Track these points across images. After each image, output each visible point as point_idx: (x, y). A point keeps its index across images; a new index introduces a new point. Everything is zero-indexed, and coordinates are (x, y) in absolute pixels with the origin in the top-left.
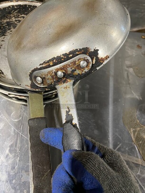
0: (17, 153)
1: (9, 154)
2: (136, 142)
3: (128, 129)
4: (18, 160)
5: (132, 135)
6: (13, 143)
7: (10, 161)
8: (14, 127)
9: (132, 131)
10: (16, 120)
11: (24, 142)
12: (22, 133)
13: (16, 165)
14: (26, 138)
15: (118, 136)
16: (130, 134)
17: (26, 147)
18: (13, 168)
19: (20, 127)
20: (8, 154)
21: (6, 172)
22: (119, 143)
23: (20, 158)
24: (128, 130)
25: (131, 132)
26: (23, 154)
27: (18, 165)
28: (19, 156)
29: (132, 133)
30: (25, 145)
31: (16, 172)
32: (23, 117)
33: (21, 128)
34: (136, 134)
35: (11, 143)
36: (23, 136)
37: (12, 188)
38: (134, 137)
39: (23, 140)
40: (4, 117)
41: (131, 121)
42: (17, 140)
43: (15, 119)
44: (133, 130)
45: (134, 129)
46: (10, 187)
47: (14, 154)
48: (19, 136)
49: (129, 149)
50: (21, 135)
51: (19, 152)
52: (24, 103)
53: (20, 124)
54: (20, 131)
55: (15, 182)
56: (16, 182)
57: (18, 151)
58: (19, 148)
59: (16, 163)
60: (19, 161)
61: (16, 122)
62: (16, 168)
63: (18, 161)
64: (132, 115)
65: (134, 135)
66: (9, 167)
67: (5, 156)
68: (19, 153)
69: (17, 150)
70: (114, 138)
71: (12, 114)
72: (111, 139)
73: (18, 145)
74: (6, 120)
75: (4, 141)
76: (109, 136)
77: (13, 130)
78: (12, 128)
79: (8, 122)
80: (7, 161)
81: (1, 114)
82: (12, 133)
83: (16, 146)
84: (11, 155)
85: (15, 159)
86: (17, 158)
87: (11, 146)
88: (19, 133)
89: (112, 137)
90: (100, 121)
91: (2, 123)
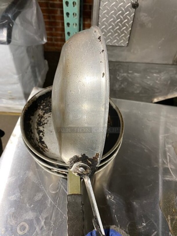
0: (51, 227)
1: (44, 226)
2: (174, 232)
3: (165, 216)
4: (51, 234)
5: (169, 223)
6: (49, 216)
7: (44, 234)
8: (51, 199)
9: (169, 218)
10: (54, 192)
11: (59, 215)
12: (57, 206)
14: (61, 212)
15: (154, 222)
16: (167, 221)
17: (60, 222)
20: (43, 226)
22: (153, 231)
23: (53, 232)
24: (165, 217)
25: (168, 220)
26: (56, 228)
28: (53, 230)
29: (170, 221)
30: (59, 220)
32: (60, 190)
33: (57, 200)
34: (174, 223)
35: (47, 215)
36: (59, 209)
38: (171, 226)
39: (58, 213)
40: (43, 187)
41: (169, 207)
42: (52, 212)
43: (53, 191)
44: (170, 218)
45: (171, 217)
47: (48, 227)
48: (55, 210)
50: (57, 208)
51: (53, 225)
52: (63, 176)
53: (57, 197)
54: (56, 203)
57: (52, 224)
58: (54, 221)
61: (53, 194)
64: (170, 201)
65: (172, 223)
67: (40, 227)
68: (53, 227)
69: (51, 224)
70: (149, 224)
71: (51, 186)
72: (146, 225)
73: (53, 218)
74: (45, 190)
75: (41, 212)
76: (144, 221)
77: (50, 202)
78: (49, 200)
79: (46, 193)
80: (42, 233)
81: (41, 185)
82: (48, 205)
83: (51, 219)
84: (46, 227)
85: (49, 232)
86: (51, 231)
87: (46, 219)
88: (55, 205)
89: (147, 223)
90: (135, 203)
91: (41, 194)
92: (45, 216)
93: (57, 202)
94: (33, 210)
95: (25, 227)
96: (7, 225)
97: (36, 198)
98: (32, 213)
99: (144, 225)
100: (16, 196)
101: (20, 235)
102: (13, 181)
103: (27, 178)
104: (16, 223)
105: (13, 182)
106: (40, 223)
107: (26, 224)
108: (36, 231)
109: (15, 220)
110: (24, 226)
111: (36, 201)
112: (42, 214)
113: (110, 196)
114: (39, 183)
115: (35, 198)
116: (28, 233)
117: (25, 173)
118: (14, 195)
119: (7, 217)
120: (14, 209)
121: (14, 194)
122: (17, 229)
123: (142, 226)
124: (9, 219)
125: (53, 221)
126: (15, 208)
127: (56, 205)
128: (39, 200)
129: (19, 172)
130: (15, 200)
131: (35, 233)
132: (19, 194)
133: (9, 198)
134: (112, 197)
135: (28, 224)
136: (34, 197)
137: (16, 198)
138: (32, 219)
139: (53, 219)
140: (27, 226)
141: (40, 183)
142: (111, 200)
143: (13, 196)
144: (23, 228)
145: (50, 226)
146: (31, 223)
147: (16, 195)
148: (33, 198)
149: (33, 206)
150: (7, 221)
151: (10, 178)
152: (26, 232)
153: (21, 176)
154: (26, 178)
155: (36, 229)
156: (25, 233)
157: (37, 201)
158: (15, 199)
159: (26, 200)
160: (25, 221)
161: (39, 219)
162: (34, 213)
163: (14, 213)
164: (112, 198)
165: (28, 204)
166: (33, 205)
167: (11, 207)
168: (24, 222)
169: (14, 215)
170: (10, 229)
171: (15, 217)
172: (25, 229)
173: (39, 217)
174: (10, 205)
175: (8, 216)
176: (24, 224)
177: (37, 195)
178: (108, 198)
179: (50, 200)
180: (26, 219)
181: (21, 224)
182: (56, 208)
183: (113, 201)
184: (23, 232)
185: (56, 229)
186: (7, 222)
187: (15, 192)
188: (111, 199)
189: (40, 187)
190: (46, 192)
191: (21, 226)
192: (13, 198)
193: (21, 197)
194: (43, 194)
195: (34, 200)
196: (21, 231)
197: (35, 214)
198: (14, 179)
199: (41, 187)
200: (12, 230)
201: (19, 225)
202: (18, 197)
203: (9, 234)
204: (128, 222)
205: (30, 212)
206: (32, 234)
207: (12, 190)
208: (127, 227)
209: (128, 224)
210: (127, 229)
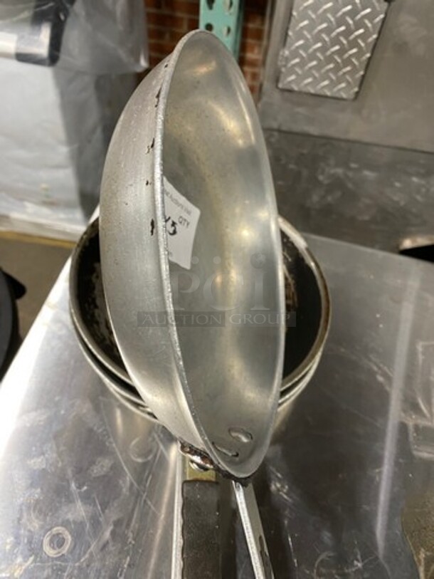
0: (127, 545)
1: (111, 543)
3: (412, 549)
4: (127, 562)
5: (421, 570)
6: (124, 517)
7: (110, 561)
8: (132, 475)
9: (422, 556)
10: (140, 460)
12: (147, 496)
13: (121, 575)
15: (384, 563)
16: (418, 564)
17: (150, 535)
19: (145, 477)
20: (107, 542)
23: (131, 559)
25: (419, 561)
26: (140, 550)
28: (131, 553)
29: (423, 563)
30: (149, 529)
32: (155, 456)
33: (147, 481)
35: (120, 515)
36: (149, 503)
38: (426, 576)
39: (147, 514)
40: (114, 445)
41: (425, 528)
42: (133, 510)
43: (140, 456)
44: (426, 555)
45: (428, 554)
47: (119, 545)
48: (140, 504)
50: (145, 501)
51: (133, 542)
53: (147, 472)
54: (142, 488)
57: (130, 540)
58: (135, 532)
59: (120, 569)
60: (129, 565)
61: (138, 463)
63: (126, 566)
64: (429, 512)
65: (426, 570)
67: (101, 544)
68: (131, 546)
69: (128, 538)
70: (371, 566)
71: (134, 443)
72: (363, 566)
73: (132, 525)
74: (118, 453)
75: (105, 506)
76: (359, 557)
77: (128, 484)
78: (128, 479)
79: (122, 460)
80: (103, 559)
81: (109, 437)
82: (124, 490)
83: (128, 525)
84: (113, 546)
85: (120, 559)
86: (126, 557)
87: (117, 523)
88: (142, 493)
89: (366, 561)
90: (339, 508)
91: (107, 461)
92: (114, 517)
93: (145, 487)
94: (86, 498)
95: (64, 539)
96: (21, 529)
97: (95, 471)
98: (82, 506)
99: (357, 566)
100: (47, 460)
101: (48, 557)
102: (40, 421)
104: (42, 527)
105: (42, 423)
106: (100, 534)
107: (67, 533)
108: (89, 551)
109: (41, 520)
110: (61, 536)
111: (94, 478)
112: (107, 511)
113: (278, 485)
114: (105, 433)
115: (93, 471)
116: (70, 556)
117: (73, 405)
118: (42, 457)
119: (21, 509)
120: (39, 490)
121: (43, 454)
122: (42, 541)
123: (354, 570)
124: (25, 514)
125: (132, 532)
126: (42, 489)
127: (144, 492)
128: (104, 476)
129: (57, 399)
130: (43, 469)
131: (87, 556)
132: (55, 455)
133: (28, 463)
134: (283, 487)
135: (70, 533)
136: (91, 468)
137: (47, 464)
138: (81, 522)
139: (134, 528)
140: (69, 538)
141: (108, 434)
142: (281, 496)
143: (40, 460)
144: (58, 542)
145: (125, 543)
146: (78, 530)
147: (47, 455)
148: (88, 469)
149: (85, 488)
150: (19, 519)
151: (33, 414)
152: (64, 552)
153: (62, 412)
154: (75, 417)
155: (89, 547)
156: (63, 555)
157: (98, 478)
158: (44, 466)
159: (69, 472)
160: (66, 524)
161: (99, 523)
162: (88, 506)
163: (37, 501)
164: (285, 491)
165: (75, 481)
166: (88, 486)
167: (32, 485)
168: (62, 525)
169: (38, 507)
170: (26, 541)
171: (40, 511)
172: (62, 546)
173: (101, 519)
174: (29, 482)
175: (24, 508)
176: (60, 532)
177: (97, 463)
178: (273, 488)
179: (129, 478)
180: (68, 521)
181: (55, 530)
182: (143, 500)
183: (285, 497)
184: (58, 550)
185: (138, 552)
186: (21, 522)
187: (44, 449)
188: (281, 493)
189: (107, 444)
190: (120, 457)
191: (54, 535)
192: (37, 463)
193: (58, 462)
194: (112, 463)
195: (90, 475)
196: (53, 548)
197: (90, 508)
198: (45, 417)
199: (109, 443)
200: (30, 542)
201: (49, 532)
202: (50, 462)
203: (22, 553)
204: (319, 555)
205: (79, 504)
206: (79, 559)
207: (38, 444)
208: (316, 565)
209: (319, 560)
210: (315, 571)
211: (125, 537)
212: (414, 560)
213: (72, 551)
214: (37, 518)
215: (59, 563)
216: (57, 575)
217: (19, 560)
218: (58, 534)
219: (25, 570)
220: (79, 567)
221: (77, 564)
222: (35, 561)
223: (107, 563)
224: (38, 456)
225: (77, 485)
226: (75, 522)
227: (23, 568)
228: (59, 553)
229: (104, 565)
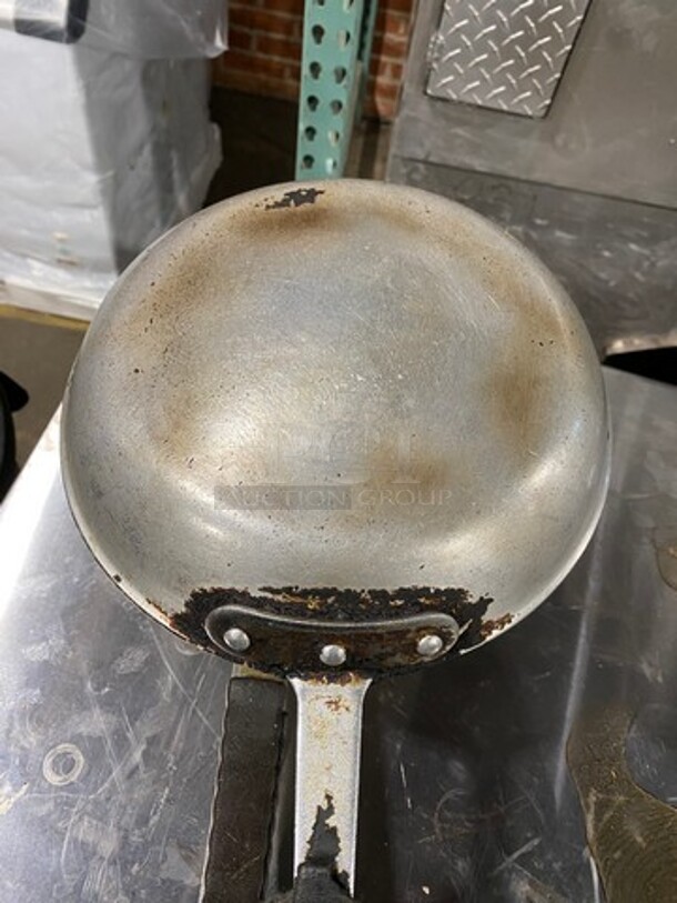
0: (165, 772)
1: (142, 768)
2: (601, 848)
3: (578, 788)
4: (165, 796)
5: (590, 818)
6: (162, 731)
7: (140, 794)
8: (177, 675)
9: (592, 799)
10: (188, 653)
11: (199, 737)
12: (197, 704)
13: (155, 813)
14: (206, 727)
15: (535, 805)
16: (584, 809)
17: (200, 759)
18: (143, 820)
19: (195, 678)
20: (137, 767)
21: (119, 829)
22: (529, 835)
23: (170, 792)
24: (577, 791)
25: (587, 805)
26: (185, 780)
27: (161, 816)
28: (171, 783)
29: (592, 810)
30: (198, 751)
31: (149, 839)
33: (197, 683)
34: (607, 816)
35: (157, 729)
36: (200, 714)
37: (123, 889)
38: (596, 828)
39: (196, 729)
40: (151, 630)
41: (599, 760)
42: (176, 722)
43: (187, 647)
44: (598, 798)
45: (601, 796)
46: (121, 886)
47: (155, 771)
48: (186, 715)
49: (563, 869)
50: (194, 712)
51: (175, 768)
53: (199, 670)
54: (191, 693)
55: (138, 872)
56: (142, 873)
57: (170, 765)
58: (179, 753)
59: (155, 805)
60: (168, 800)
61: (186, 656)
62: (152, 822)
63: (162, 801)
64: (608, 738)
65: (598, 818)
66: (131, 815)
67: (128, 769)
68: (172, 773)
69: (168, 762)
70: (518, 811)
72: (506, 811)
73: (174, 744)
74: (157, 642)
75: (135, 716)
76: (501, 798)
77: (170, 686)
78: (170, 678)
79: (161, 652)
80: (130, 791)
81: (144, 619)
82: (164, 694)
83: (168, 744)
84: (145, 772)
85: (155, 791)
86: (164, 788)
87: (152, 741)
88: (190, 699)
89: (510, 804)
90: (477, 729)
91: (140, 652)
92: (149, 734)
93: (195, 690)
94: (107, 704)
95: (74, 761)
96: (10, 745)
97: (122, 666)
98: (102, 715)
99: (497, 810)
100: (51, 647)
101: (50, 785)
102: (42, 592)
103: (95, 589)
104: (41, 744)
105: (44, 595)
106: (127, 754)
107: (78, 752)
108: (111, 778)
109: (39, 733)
110: (69, 756)
111: (120, 675)
112: (138, 724)
113: (391, 695)
115: (119, 665)
116: (81, 784)
117: (91, 570)
118: (44, 644)
119: (11, 717)
120: (38, 691)
121: (45, 639)
122: (42, 764)
123: (492, 815)
124: (17, 725)
125: (174, 754)
126: (42, 689)
127: (193, 698)
128: (135, 674)
129: (67, 560)
130: (46, 662)
131: (106, 785)
132: (62, 642)
133: (23, 651)
134: (397, 697)
135: (83, 753)
136: (116, 662)
137: (50, 654)
138: (100, 738)
139: (177, 748)
140: (81, 759)
142: (394, 710)
143: (40, 648)
144: (65, 764)
145: (162, 769)
146: (94, 749)
147: (50, 642)
148: (111, 663)
149: (107, 690)
150: (9, 731)
151: (33, 582)
152: (73, 779)
153: (76, 580)
154: (93, 587)
155: (110, 773)
156: (72, 783)
157: (126, 675)
158: (46, 657)
159: (84, 666)
160: (76, 740)
161: (126, 739)
162: (110, 715)
163: (36, 707)
164: (400, 702)
165: (92, 680)
166: (111, 686)
167: (27, 684)
168: (70, 742)
169: (36, 714)
170: (17, 762)
171: (39, 721)
172: (68, 772)
173: (128, 735)
174: (25, 678)
175: (16, 716)
176: (68, 750)
177: (125, 655)
179: (172, 677)
180: (80, 735)
181: (61, 748)
182: (191, 709)
183: (399, 710)
184: (64, 776)
185: (181, 782)
186: (11, 735)
187: (47, 631)
188: (393, 706)
189: (141, 628)
190: (159, 647)
191: (59, 755)
192: (38, 653)
193: (67, 653)
194: (147, 655)
195: (114, 671)
196: (58, 773)
197: (114, 719)
198: (49, 586)
199: (144, 627)
200: (23, 764)
201: (52, 751)
202: (56, 650)
203: (11, 780)
204: (443, 793)
205: (97, 711)
206: (95, 789)
207: (39, 625)
208: (438, 808)
209: (442, 801)
210: (436, 814)
211: (164, 759)
212: (580, 805)
213: (84, 778)
214: (34, 730)
215: (64, 794)
216: (63, 811)
217: (7, 788)
218: (65, 754)
219: (15, 804)
220: (94, 800)
221: (92, 797)
222: (29, 791)
223: (136, 796)
224: (38, 643)
225: (95, 686)
226: (90, 737)
227: (13, 800)
228: (66, 780)
229: (131, 800)
